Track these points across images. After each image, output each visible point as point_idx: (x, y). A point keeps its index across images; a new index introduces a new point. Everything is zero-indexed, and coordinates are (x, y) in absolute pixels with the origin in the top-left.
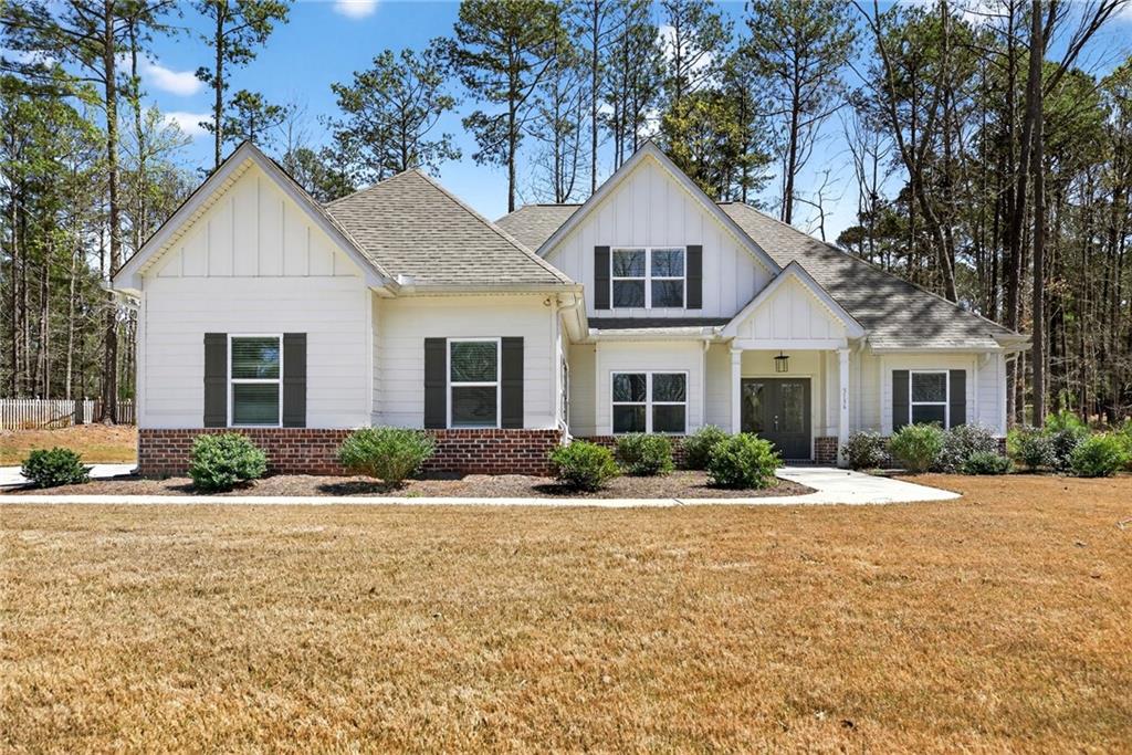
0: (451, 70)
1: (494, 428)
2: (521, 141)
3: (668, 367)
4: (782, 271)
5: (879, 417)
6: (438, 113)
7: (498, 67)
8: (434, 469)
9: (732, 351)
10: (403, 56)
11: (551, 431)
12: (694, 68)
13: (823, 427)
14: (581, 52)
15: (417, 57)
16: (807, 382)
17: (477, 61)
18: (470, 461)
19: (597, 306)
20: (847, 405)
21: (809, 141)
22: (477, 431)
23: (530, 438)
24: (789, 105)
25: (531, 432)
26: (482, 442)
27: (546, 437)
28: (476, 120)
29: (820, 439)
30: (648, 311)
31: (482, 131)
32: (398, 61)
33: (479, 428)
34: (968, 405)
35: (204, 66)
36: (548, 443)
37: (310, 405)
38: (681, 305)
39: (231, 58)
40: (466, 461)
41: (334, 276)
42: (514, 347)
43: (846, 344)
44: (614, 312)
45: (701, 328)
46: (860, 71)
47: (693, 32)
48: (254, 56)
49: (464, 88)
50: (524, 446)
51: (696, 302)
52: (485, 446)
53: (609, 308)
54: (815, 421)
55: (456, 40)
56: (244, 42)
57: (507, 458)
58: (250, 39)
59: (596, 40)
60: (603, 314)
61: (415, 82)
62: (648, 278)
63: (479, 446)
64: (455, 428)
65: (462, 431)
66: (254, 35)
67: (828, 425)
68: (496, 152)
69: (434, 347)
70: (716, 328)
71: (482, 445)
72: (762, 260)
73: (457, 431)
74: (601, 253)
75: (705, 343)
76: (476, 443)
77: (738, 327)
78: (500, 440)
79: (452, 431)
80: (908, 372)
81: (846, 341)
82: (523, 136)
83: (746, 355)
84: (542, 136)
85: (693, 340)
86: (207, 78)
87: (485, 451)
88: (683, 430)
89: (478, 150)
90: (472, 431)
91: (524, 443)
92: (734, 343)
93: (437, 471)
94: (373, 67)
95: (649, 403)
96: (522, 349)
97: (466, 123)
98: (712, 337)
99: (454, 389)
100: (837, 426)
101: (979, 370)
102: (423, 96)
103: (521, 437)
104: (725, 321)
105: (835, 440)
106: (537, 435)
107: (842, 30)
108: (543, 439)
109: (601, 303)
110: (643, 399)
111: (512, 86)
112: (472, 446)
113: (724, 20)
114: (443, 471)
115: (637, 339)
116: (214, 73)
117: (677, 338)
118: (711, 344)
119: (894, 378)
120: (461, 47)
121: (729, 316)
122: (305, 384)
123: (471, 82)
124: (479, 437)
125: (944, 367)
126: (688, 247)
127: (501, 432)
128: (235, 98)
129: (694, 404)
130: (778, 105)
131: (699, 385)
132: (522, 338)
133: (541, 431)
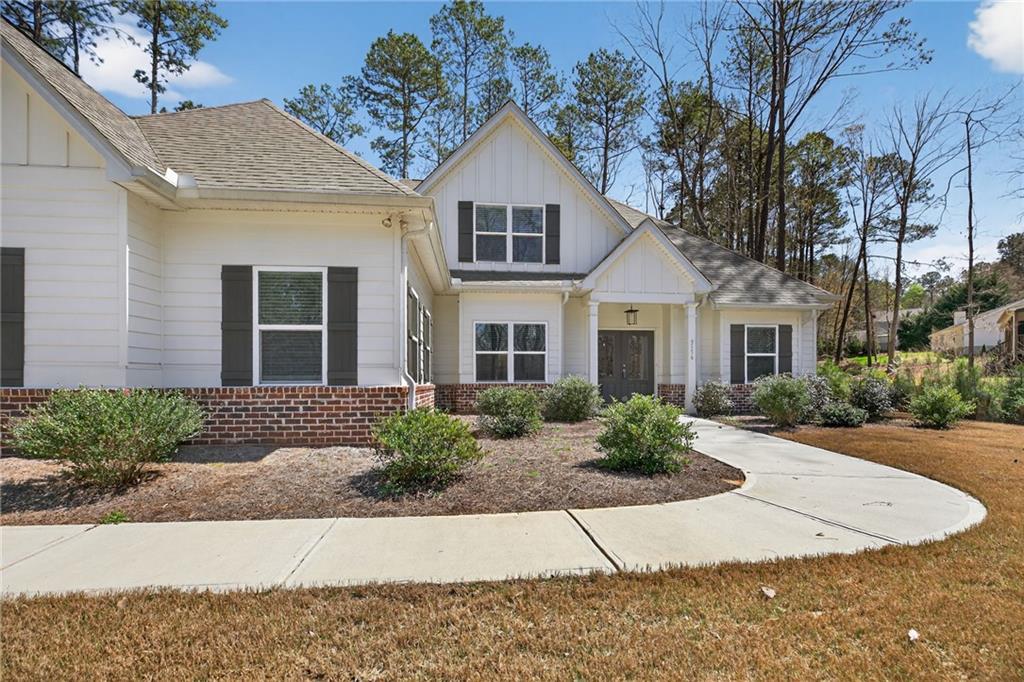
0: (359, 102)
1: (318, 385)
2: (412, 160)
3: (530, 318)
4: (633, 231)
5: (719, 366)
6: (351, 136)
7: (396, 104)
8: (234, 440)
9: (590, 303)
10: (322, 89)
11: (393, 389)
12: (535, 112)
13: (667, 374)
14: (457, 98)
15: (333, 91)
16: (650, 335)
17: (379, 98)
18: (284, 428)
19: (461, 259)
20: (694, 356)
21: (613, 173)
22: (293, 389)
23: (366, 398)
24: (601, 143)
25: (367, 390)
26: (301, 403)
27: (385, 396)
28: (380, 143)
29: (663, 386)
30: (509, 264)
31: (384, 152)
32: (319, 93)
33: (298, 385)
34: (794, 357)
35: (141, 69)
36: (390, 404)
37: (31, 355)
38: (541, 261)
39: (168, 67)
40: (279, 428)
41: (68, 166)
42: (345, 281)
43: (693, 299)
44: (477, 265)
45: (560, 282)
46: (648, 125)
47: (537, 85)
48: (188, 68)
49: (370, 118)
50: (357, 409)
51: (554, 258)
52: (305, 409)
53: (472, 261)
54: (658, 370)
55: (362, 78)
56: (178, 55)
57: (334, 424)
58: (183, 53)
59: (466, 81)
60: (466, 267)
61: (332, 111)
62: (509, 234)
63: (297, 409)
64: (264, 385)
65: (273, 390)
66: (187, 49)
67: (672, 373)
68: (394, 167)
69: (235, 279)
70: (575, 282)
71: (301, 407)
72: (614, 219)
73: (266, 390)
74: (465, 208)
75: (563, 297)
76: (292, 404)
77: (597, 280)
78: (325, 400)
79: (260, 389)
80: (743, 326)
81: (693, 296)
82: (414, 156)
83: (602, 306)
84: (428, 157)
85: (552, 292)
86: (144, 80)
87: (306, 415)
88: (543, 378)
89: (382, 165)
90: (287, 389)
91: (358, 405)
92: (592, 295)
93: (240, 442)
94: (301, 96)
95: (511, 353)
96: (355, 282)
97: (373, 146)
98: (571, 289)
99: (264, 333)
100: (684, 374)
101: (803, 325)
102: (338, 122)
103: (353, 396)
104: (581, 276)
105: (683, 387)
106: (375, 393)
107: (637, 93)
108: (383, 398)
109: (465, 256)
110: (505, 348)
111: (405, 118)
112: (288, 409)
113: (558, 80)
114: (246, 442)
115: (499, 291)
116: (149, 75)
117: (536, 291)
118: (570, 297)
119: (732, 332)
120: (366, 84)
121: (586, 272)
122: (22, 323)
123: (375, 114)
124: (297, 396)
125: (774, 323)
126: (547, 206)
127: (327, 390)
128: (180, 106)
129: (553, 354)
130: (594, 144)
131: (557, 336)
132: (356, 269)
133: (380, 389)
